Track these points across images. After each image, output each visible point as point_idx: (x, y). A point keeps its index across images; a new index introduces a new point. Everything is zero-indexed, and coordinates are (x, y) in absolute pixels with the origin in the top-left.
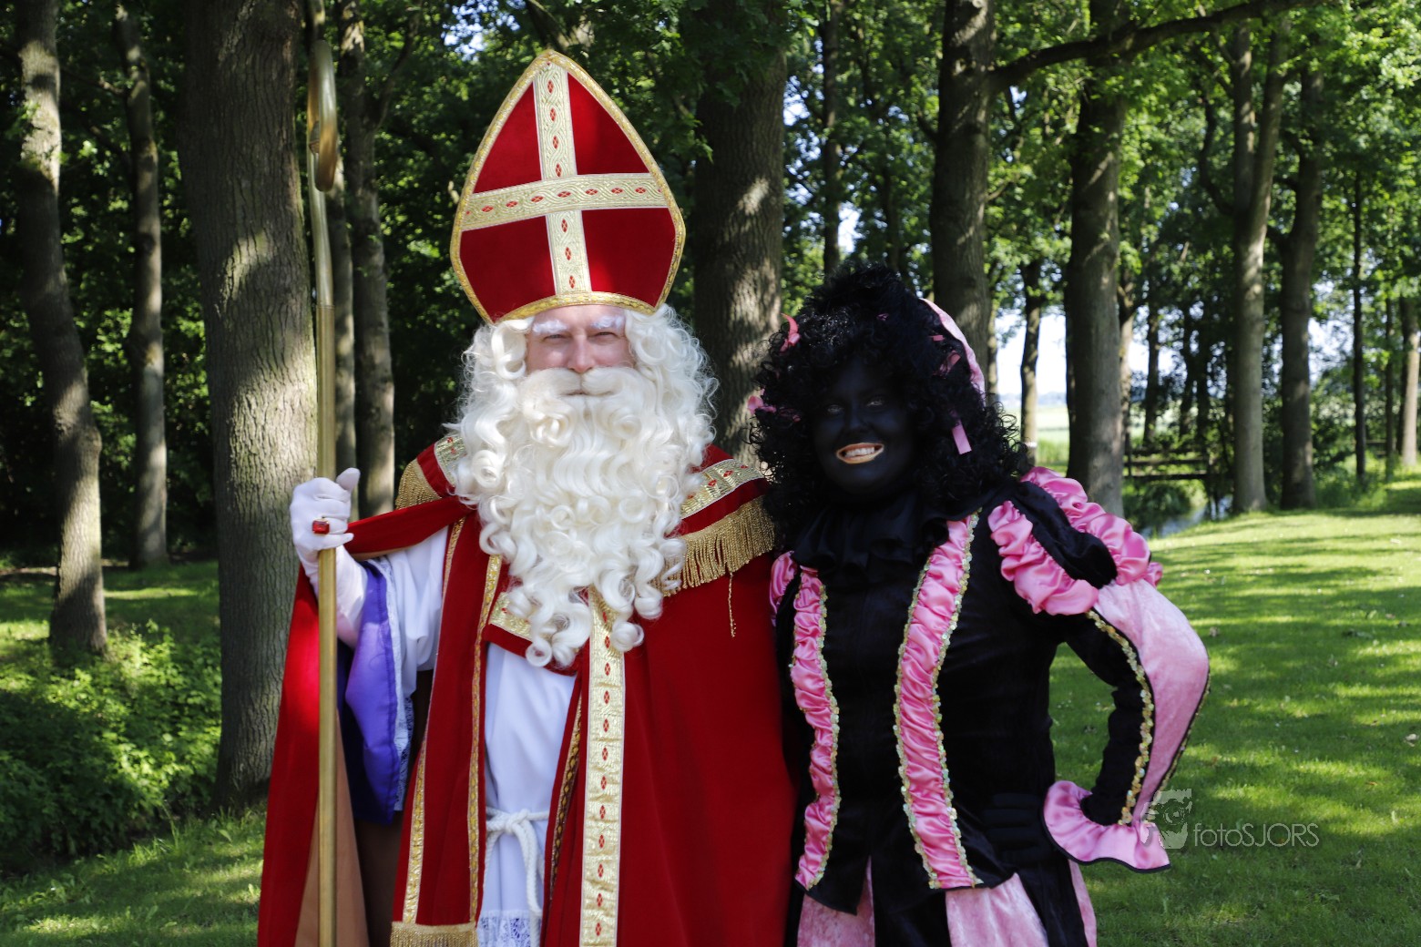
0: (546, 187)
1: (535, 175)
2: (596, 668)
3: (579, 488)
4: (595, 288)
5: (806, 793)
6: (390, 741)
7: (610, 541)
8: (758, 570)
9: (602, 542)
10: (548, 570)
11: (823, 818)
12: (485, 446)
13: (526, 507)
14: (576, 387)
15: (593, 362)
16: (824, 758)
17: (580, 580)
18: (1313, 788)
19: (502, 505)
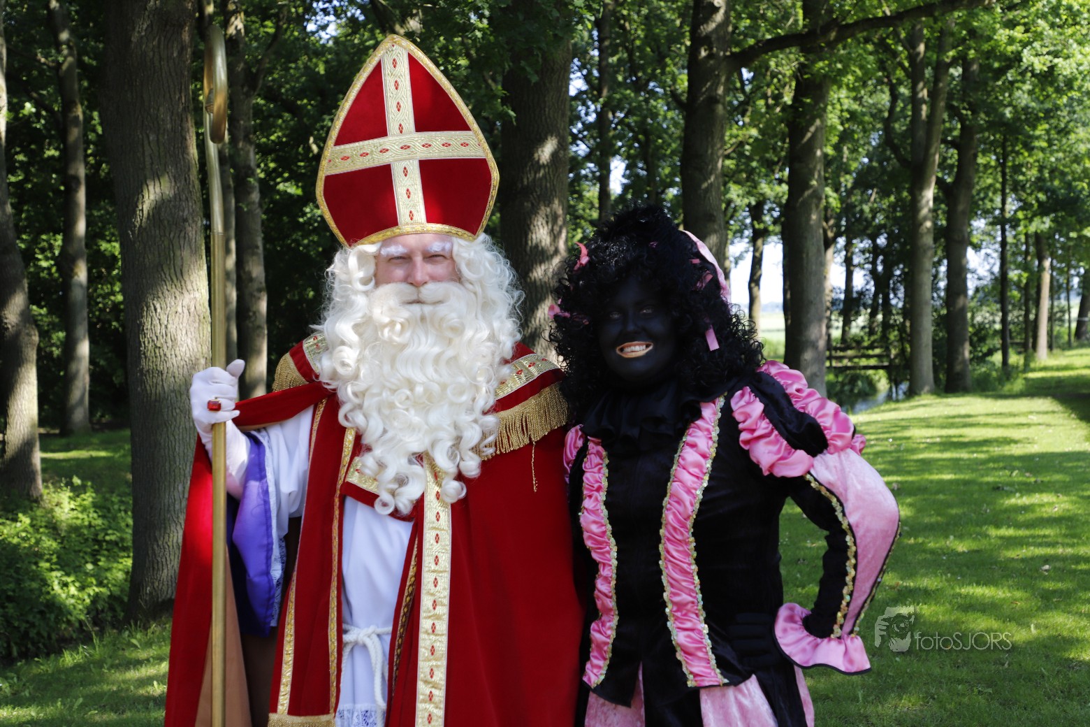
0: (391, 141)
1: (381, 132)
2: (429, 516)
3: (417, 376)
4: (429, 220)
5: (592, 613)
6: (267, 573)
7: (440, 417)
8: (555, 440)
9: (434, 418)
10: (392, 439)
11: (605, 632)
12: (343, 343)
13: (375, 391)
14: (414, 297)
15: (427, 278)
16: (605, 586)
17: (417, 447)
18: (972, 606)
19: (356, 389)
